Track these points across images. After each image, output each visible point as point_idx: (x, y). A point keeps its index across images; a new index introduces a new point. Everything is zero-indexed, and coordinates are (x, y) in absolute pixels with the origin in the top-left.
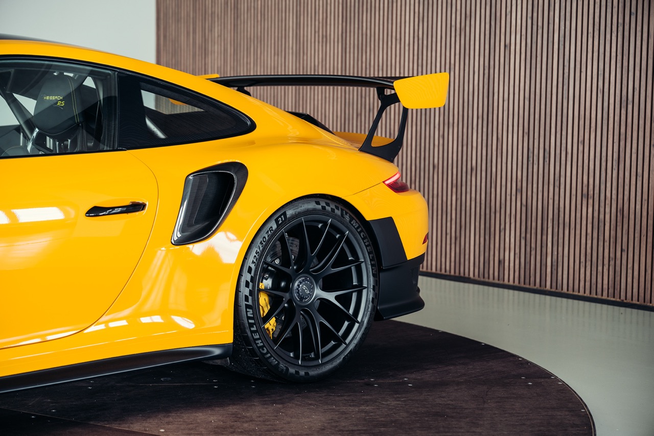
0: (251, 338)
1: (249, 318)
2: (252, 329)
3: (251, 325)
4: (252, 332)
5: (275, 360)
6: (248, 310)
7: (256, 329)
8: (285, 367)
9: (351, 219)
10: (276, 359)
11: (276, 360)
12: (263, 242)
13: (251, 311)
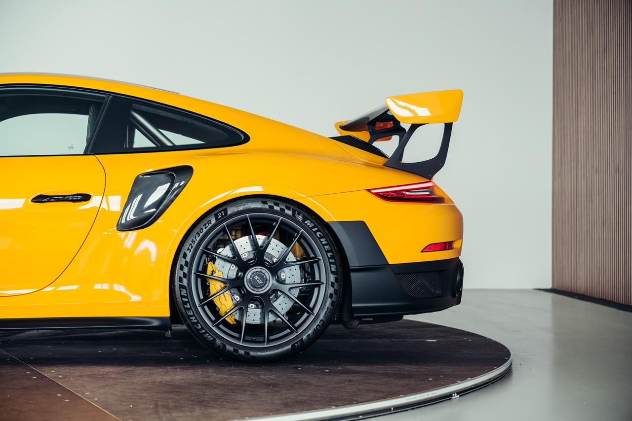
0: (185, 315)
1: (182, 297)
2: (186, 306)
3: (185, 303)
4: (186, 309)
5: (210, 337)
6: (181, 289)
7: (189, 307)
8: (222, 344)
9: (305, 219)
10: (211, 335)
11: (212, 337)
12: (199, 233)
13: (185, 290)
